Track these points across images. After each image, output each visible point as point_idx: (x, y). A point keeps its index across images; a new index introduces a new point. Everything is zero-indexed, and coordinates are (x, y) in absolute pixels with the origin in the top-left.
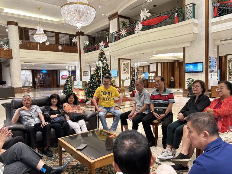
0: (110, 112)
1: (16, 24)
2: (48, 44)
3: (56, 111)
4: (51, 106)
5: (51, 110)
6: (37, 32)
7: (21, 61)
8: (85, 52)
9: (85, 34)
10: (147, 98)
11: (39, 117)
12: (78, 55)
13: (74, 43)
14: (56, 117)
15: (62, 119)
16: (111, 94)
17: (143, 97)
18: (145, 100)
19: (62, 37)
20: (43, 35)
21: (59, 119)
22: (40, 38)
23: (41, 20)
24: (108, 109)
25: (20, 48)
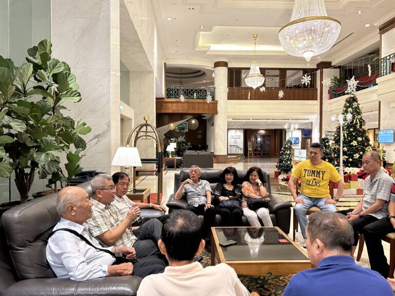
0: (318, 207)
1: (225, 64)
2: (263, 89)
3: (230, 191)
4: (226, 183)
5: (224, 189)
6: (251, 72)
7: (228, 117)
8: (331, 98)
9: (332, 65)
10: (384, 188)
11: (206, 196)
12: (317, 102)
13: (305, 84)
14: (227, 200)
15: (234, 204)
16: (323, 175)
17: (376, 185)
18: (379, 192)
19: (292, 75)
20: (259, 76)
21: (229, 203)
22: (254, 81)
23: (257, 54)
24: (315, 201)
25: (228, 99)
